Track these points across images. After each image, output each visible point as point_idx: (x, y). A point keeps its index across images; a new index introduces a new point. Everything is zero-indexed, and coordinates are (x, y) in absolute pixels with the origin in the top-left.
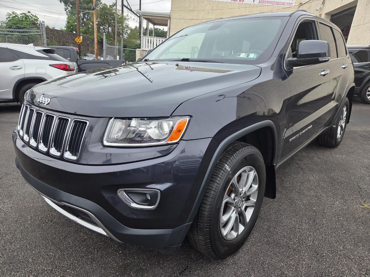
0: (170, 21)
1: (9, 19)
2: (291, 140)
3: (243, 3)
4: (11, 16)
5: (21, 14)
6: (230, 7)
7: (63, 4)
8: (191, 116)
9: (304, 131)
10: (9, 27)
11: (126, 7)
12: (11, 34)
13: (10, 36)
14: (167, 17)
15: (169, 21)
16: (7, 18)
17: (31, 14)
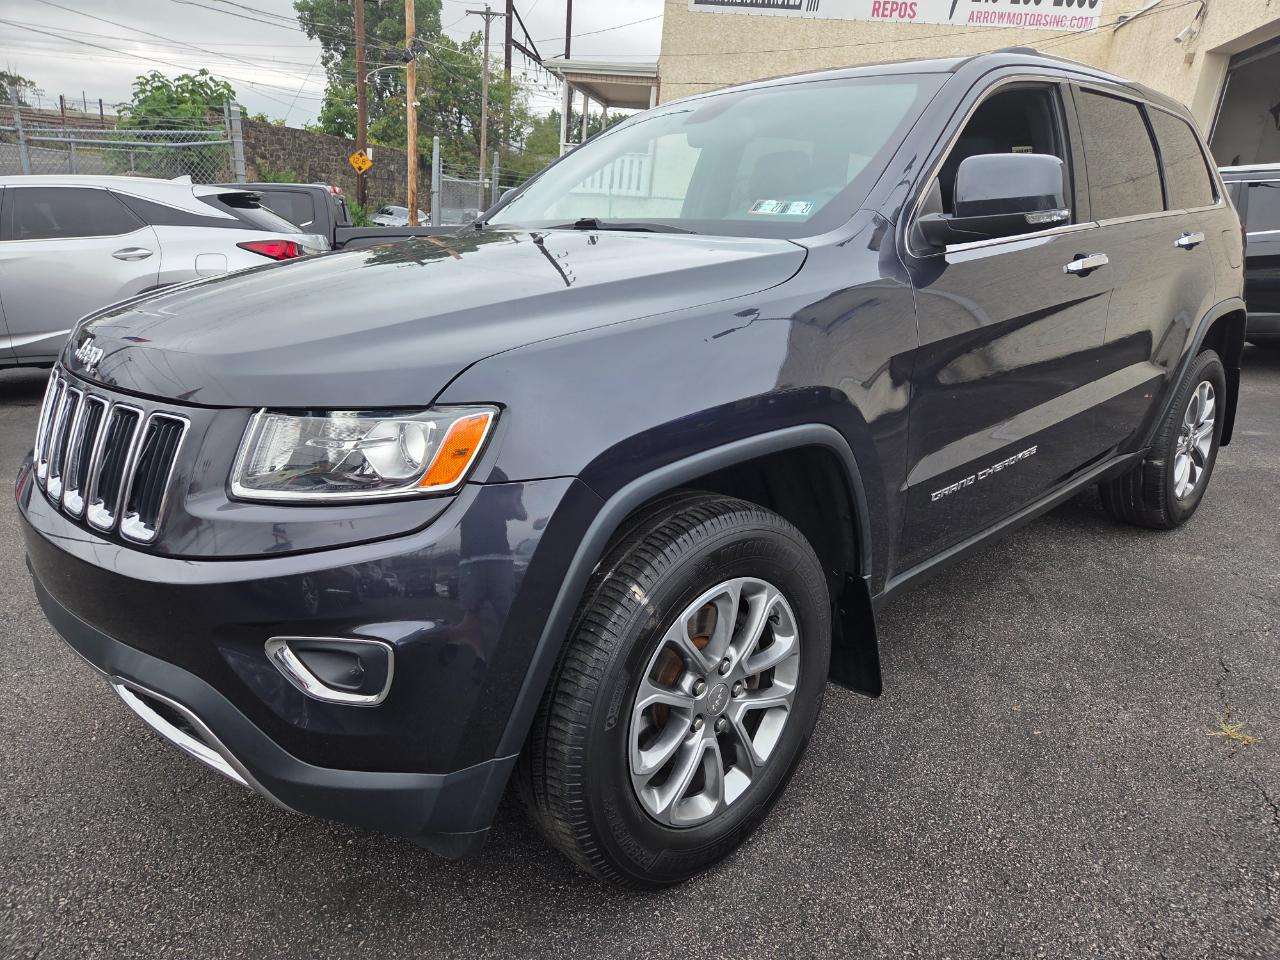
0: (658, 90)
1: (141, 96)
2: (936, 496)
3: (913, 20)
4: (148, 88)
5: (179, 79)
6: (868, 37)
7: (317, 42)
8: (502, 406)
9: (998, 467)
10: (140, 123)
11: (518, 46)
12: (146, 147)
13: (144, 151)
14: (647, 78)
15: (654, 90)
16: (135, 94)
17: (211, 79)
